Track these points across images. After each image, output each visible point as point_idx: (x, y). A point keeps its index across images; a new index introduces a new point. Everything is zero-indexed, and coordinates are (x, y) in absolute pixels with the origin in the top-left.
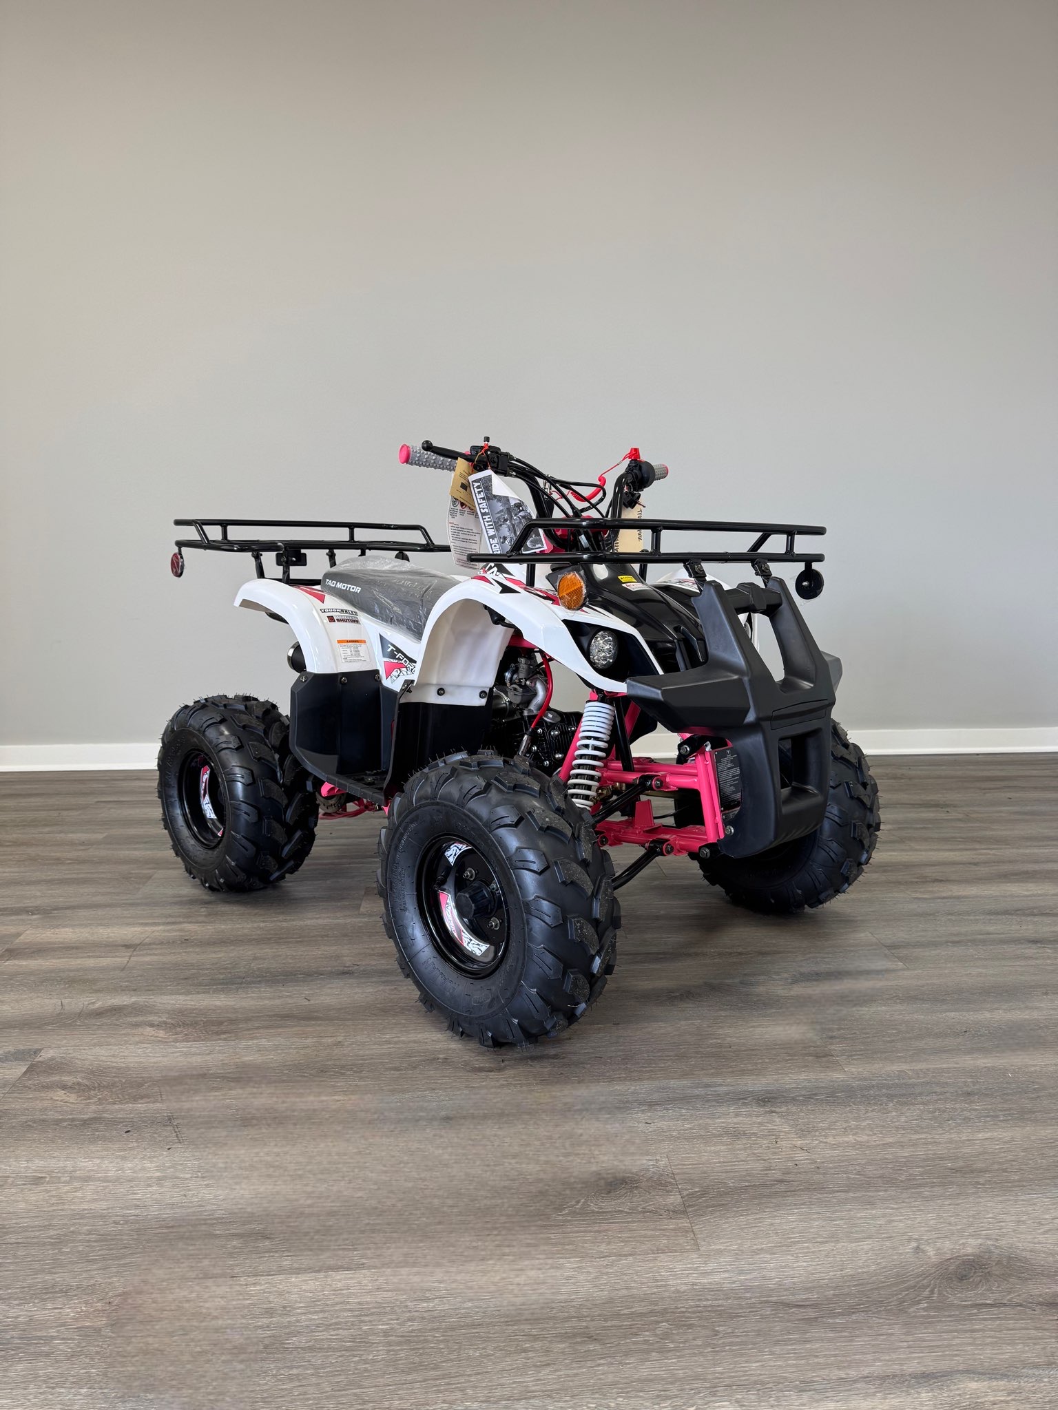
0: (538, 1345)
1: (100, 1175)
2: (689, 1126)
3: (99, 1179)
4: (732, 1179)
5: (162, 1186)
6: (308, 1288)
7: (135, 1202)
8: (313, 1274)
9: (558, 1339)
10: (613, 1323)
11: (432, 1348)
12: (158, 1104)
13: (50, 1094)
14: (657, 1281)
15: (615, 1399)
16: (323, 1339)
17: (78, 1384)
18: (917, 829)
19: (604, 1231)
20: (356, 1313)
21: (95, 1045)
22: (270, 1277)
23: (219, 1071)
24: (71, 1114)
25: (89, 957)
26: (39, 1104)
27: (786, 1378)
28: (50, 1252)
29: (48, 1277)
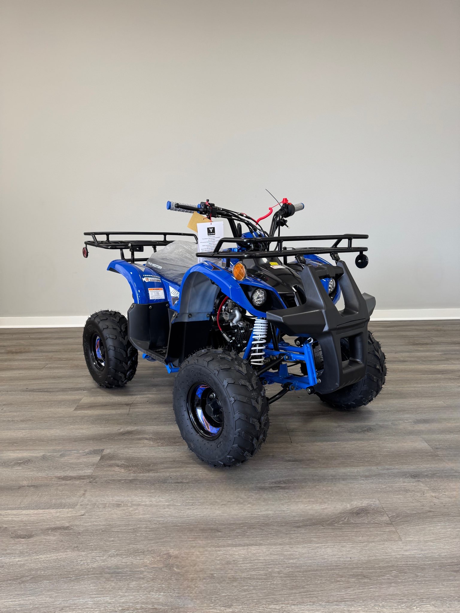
0: (343, 579)
1: (143, 503)
2: (385, 487)
3: (143, 505)
4: (408, 510)
5: (170, 509)
6: (242, 553)
7: (161, 515)
8: (242, 547)
9: (351, 577)
10: (373, 571)
11: (300, 579)
12: (159, 474)
13: (113, 469)
14: (387, 553)
15: (381, 602)
16: (254, 575)
17: (159, 590)
18: (452, 354)
19: (359, 531)
20: (264, 564)
21: (125, 448)
22: (225, 548)
23: (180, 459)
24: (124, 477)
25: (112, 409)
26: (110, 473)
27: (451, 595)
28: (132, 536)
29: (134, 546)
